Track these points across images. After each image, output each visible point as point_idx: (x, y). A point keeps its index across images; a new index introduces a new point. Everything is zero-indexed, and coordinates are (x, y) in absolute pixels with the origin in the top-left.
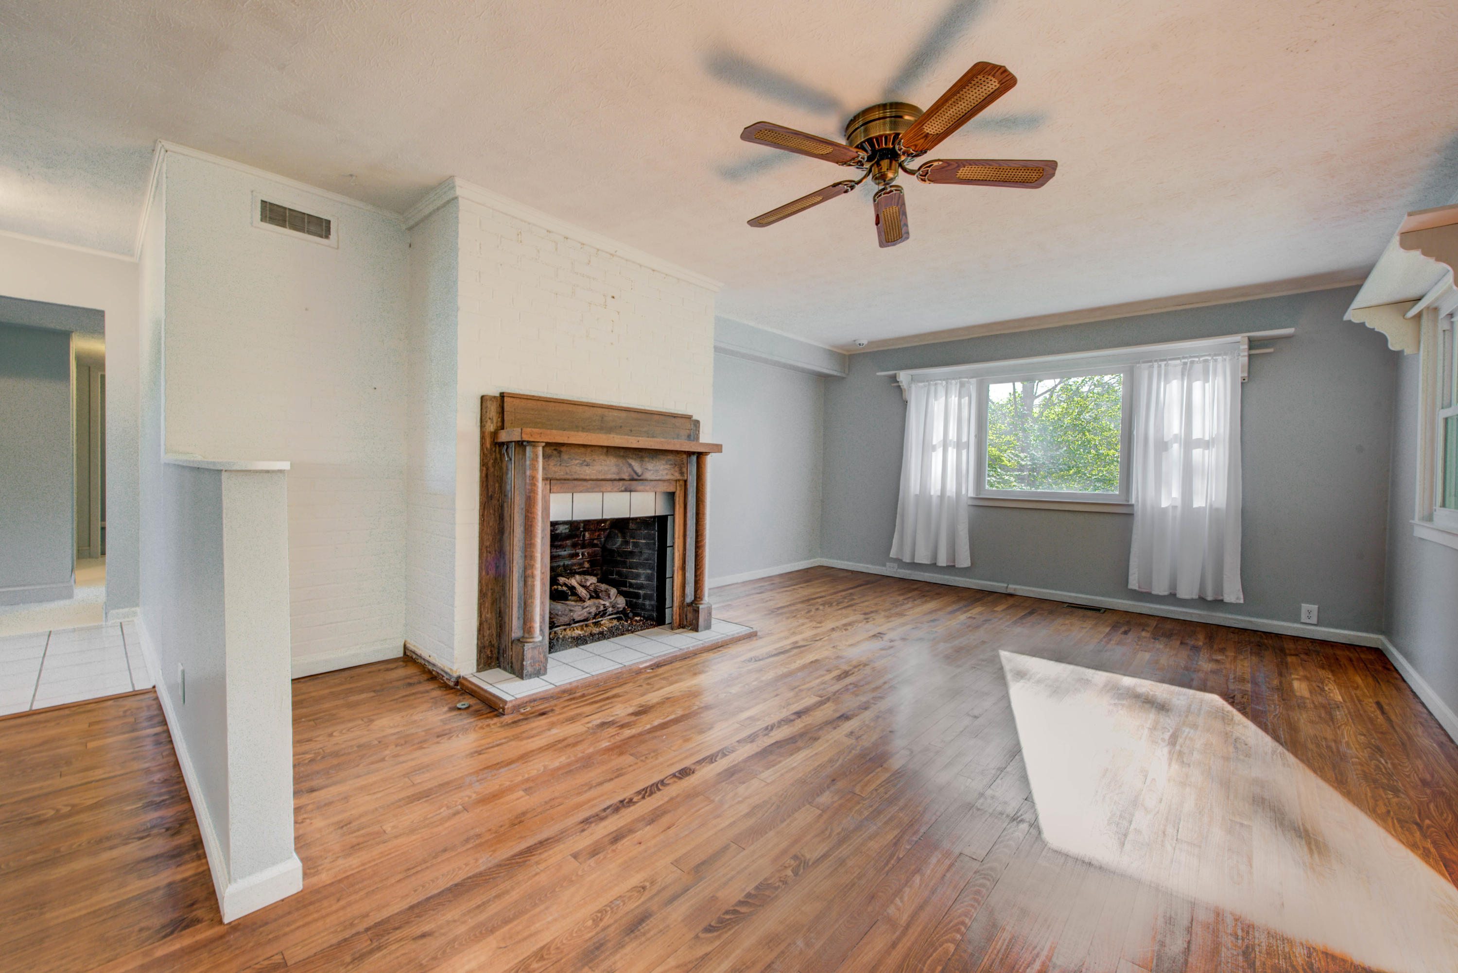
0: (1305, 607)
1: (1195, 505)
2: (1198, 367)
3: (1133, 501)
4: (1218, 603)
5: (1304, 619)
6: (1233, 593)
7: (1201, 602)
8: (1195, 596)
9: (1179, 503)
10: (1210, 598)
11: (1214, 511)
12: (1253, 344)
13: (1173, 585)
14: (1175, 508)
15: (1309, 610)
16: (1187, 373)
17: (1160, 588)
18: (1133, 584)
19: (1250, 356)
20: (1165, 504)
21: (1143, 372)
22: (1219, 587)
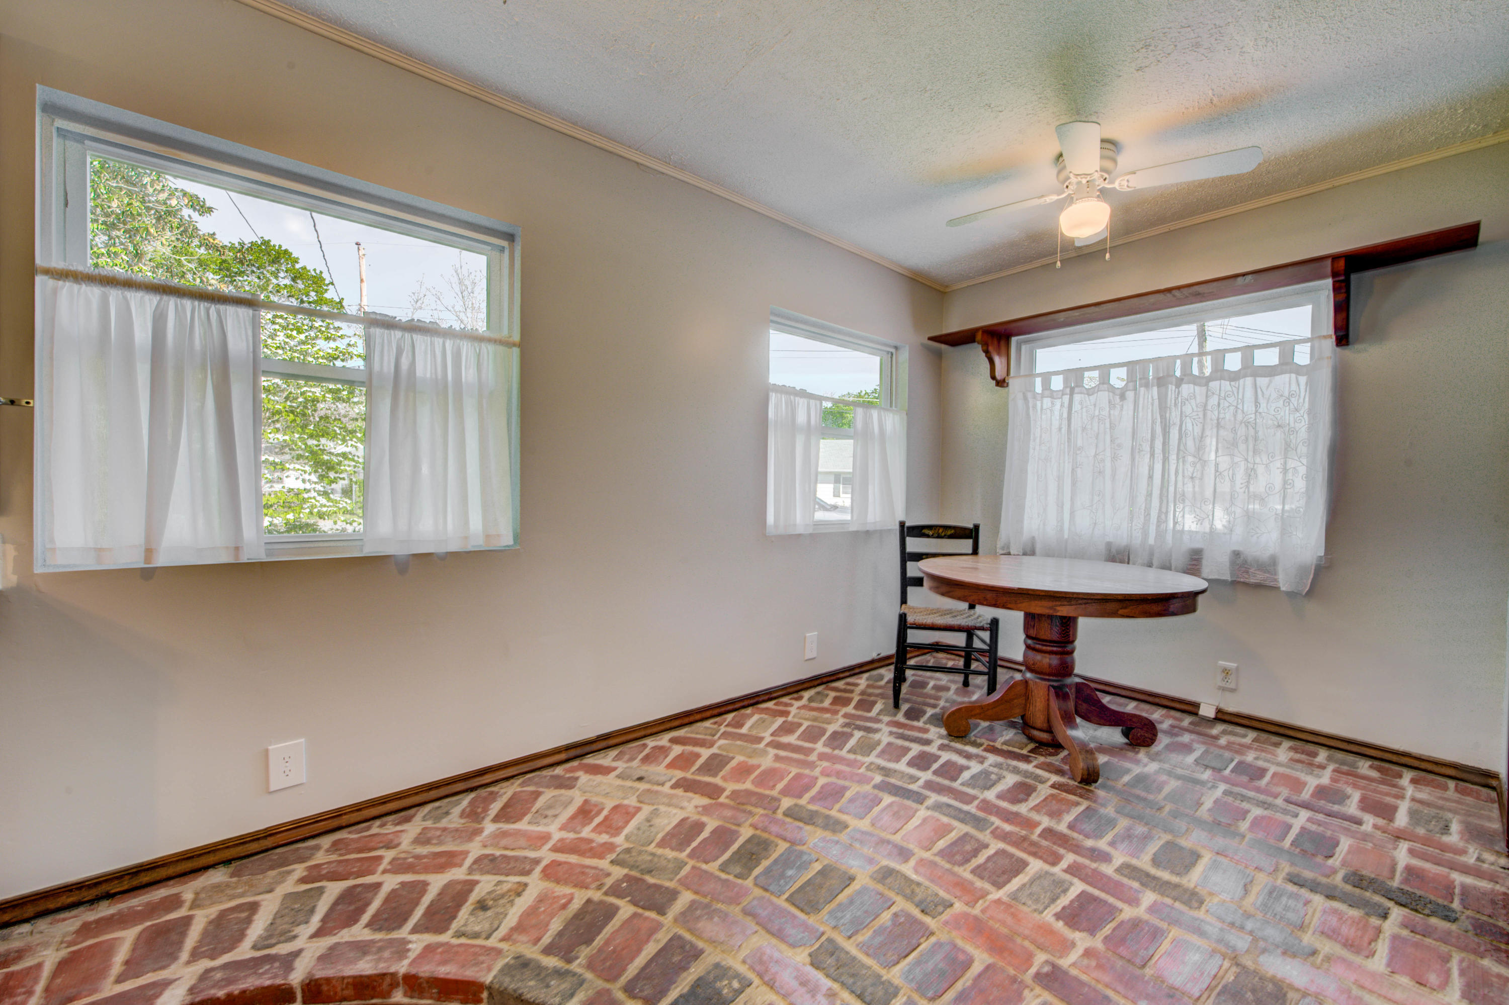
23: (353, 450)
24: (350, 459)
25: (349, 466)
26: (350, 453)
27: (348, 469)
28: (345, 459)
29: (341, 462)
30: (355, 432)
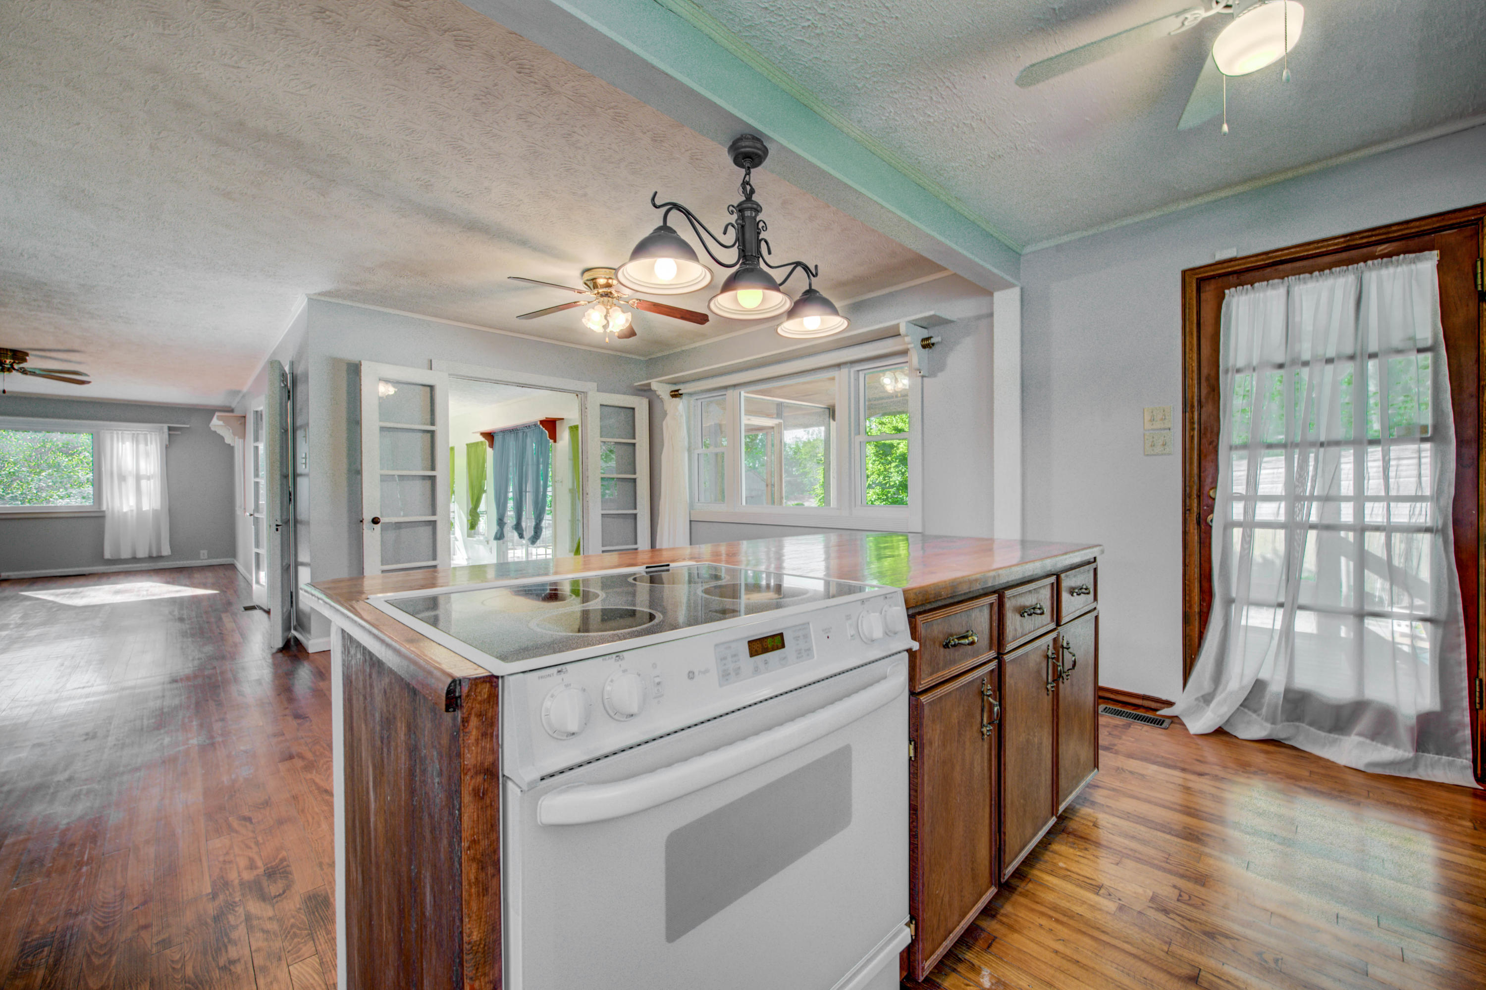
0: (202, 552)
1: (144, 509)
2: (141, 437)
3: (104, 508)
4: (160, 558)
5: (202, 557)
6: (166, 551)
7: (151, 558)
8: (147, 556)
9: (134, 508)
10: (155, 555)
11: (156, 513)
12: (170, 429)
13: (134, 552)
14: (132, 511)
15: (204, 553)
16: (135, 439)
17: (126, 554)
18: (107, 555)
19: (169, 435)
20: (125, 509)
21: (107, 436)
22: (159, 549)
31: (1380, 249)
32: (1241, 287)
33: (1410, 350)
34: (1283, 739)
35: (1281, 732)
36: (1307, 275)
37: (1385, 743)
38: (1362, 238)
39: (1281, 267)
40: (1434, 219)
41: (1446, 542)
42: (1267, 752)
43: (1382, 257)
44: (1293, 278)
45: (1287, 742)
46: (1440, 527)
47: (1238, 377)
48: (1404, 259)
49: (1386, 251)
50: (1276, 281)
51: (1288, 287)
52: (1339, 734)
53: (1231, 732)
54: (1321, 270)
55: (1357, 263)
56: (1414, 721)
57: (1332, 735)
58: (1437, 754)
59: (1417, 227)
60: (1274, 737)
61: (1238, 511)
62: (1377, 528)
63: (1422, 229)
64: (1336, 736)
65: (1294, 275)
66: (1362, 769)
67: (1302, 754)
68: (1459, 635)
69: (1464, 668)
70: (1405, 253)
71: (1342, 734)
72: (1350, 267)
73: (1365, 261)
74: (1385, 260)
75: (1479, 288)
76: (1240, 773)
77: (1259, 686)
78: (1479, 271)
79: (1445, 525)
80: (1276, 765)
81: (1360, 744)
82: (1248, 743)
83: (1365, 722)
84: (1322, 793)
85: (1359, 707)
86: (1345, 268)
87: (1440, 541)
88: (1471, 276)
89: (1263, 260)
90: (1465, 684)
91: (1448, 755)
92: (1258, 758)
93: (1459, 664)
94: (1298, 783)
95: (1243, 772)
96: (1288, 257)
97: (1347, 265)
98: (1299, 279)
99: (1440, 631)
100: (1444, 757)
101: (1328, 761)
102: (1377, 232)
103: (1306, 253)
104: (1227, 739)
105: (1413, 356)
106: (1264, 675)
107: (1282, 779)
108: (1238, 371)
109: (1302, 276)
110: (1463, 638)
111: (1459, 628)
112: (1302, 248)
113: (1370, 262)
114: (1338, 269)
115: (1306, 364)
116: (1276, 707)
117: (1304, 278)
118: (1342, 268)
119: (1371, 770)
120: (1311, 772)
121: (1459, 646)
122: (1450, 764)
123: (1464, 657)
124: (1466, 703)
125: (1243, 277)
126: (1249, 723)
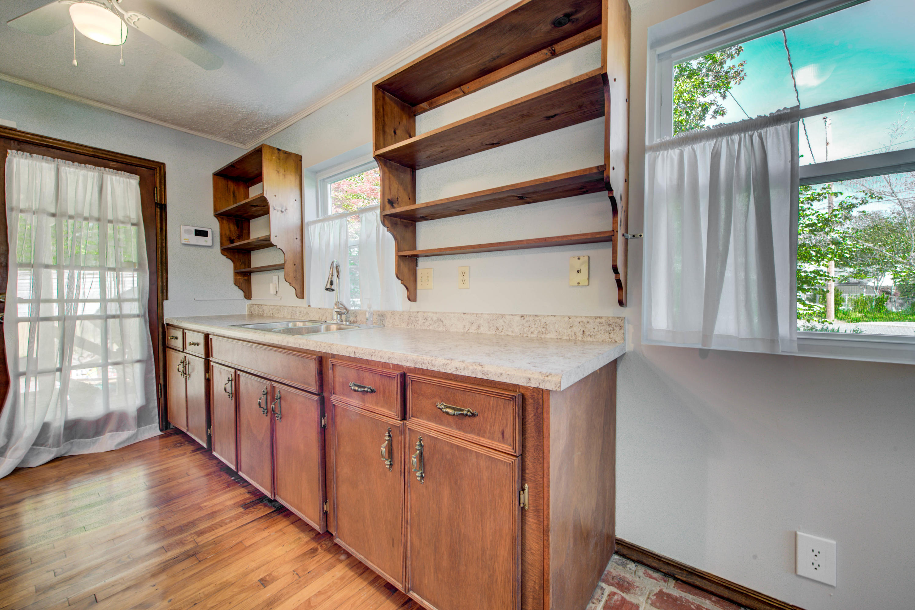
23: (825, 269)
24: (821, 275)
25: (821, 279)
26: (821, 270)
27: (820, 281)
28: (818, 275)
29: (815, 277)
30: (827, 254)
31: (112, 163)
32: (22, 153)
33: (128, 223)
34: (63, 455)
35: (62, 450)
36: (71, 163)
37: (123, 431)
38: (103, 154)
39: (52, 150)
40: (137, 159)
41: (145, 321)
42: (54, 467)
43: (114, 168)
44: (61, 160)
45: (66, 455)
46: (143, 314)
47: (20, 215)
48: (124, 174)
49: (115, 166)
50: (49, 158)
51: (58, 165)
52: (98, 436)
53: (25, 466)
54: (80, 162)
55: (101, 167)
56: (136, 413)
57: (94, 438)
58: (145, 426)
59: (130, 160)
60: (58, 456)
61: (23, 310)
62: (114, 317)
63: (132, 162)
64: (97, 438)
65: (62, 159)
66: (114, 449)
67: (79, 457)
68: (152, 366)
69: (154, 380)
70: (125, 171)
71: (100, 436)
72: (97, 167)
73: (105, 168)
74: (115, 171)
75: (156, 201)
76: (47, 486)
77: (45, 427)
78: (156, 193)
79: (145, 313)
80: (67, 470)
81: (111, 436)
82: (41, 467)
83: (112, 424)
84: (101, 470)
85: (107, 418)
86: (94, 167)
87: (143, 321)
88: (152, 194)
89: (38, 140)
90: (155, 388)
91: (149, 425)
92: (52, 473)
93: (153, 379)
94: (85, 473)
95: (48, 484)
96: (58, 146)
97: (95, 166)
98: (65, 162)
99: (144, 365)
100: (148, 426)
101: (95, 453)
102: (110, 154)
103: (69, 148)
104: (25, 472)
105: (129, 226)
106: (47, 419)
107: (75, 475)
108: (21, 211)
109: (67, 162)
110: (154, 366)
111: (152, 362)
112: (66, 144)
113: (107, 169)
114: (90, 166)
115: (71, 217)
116: (60, 436)
117: (69, 164)
118: (92, 166)
119: (117, 448)
120: (89, 464)
121: (152, 370)
122: (150, 428)
123: (154, 375)
124: (155, 397)
125: (23, 146)
126: (38, 454)
